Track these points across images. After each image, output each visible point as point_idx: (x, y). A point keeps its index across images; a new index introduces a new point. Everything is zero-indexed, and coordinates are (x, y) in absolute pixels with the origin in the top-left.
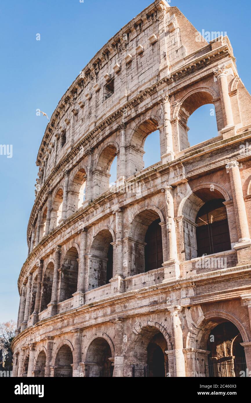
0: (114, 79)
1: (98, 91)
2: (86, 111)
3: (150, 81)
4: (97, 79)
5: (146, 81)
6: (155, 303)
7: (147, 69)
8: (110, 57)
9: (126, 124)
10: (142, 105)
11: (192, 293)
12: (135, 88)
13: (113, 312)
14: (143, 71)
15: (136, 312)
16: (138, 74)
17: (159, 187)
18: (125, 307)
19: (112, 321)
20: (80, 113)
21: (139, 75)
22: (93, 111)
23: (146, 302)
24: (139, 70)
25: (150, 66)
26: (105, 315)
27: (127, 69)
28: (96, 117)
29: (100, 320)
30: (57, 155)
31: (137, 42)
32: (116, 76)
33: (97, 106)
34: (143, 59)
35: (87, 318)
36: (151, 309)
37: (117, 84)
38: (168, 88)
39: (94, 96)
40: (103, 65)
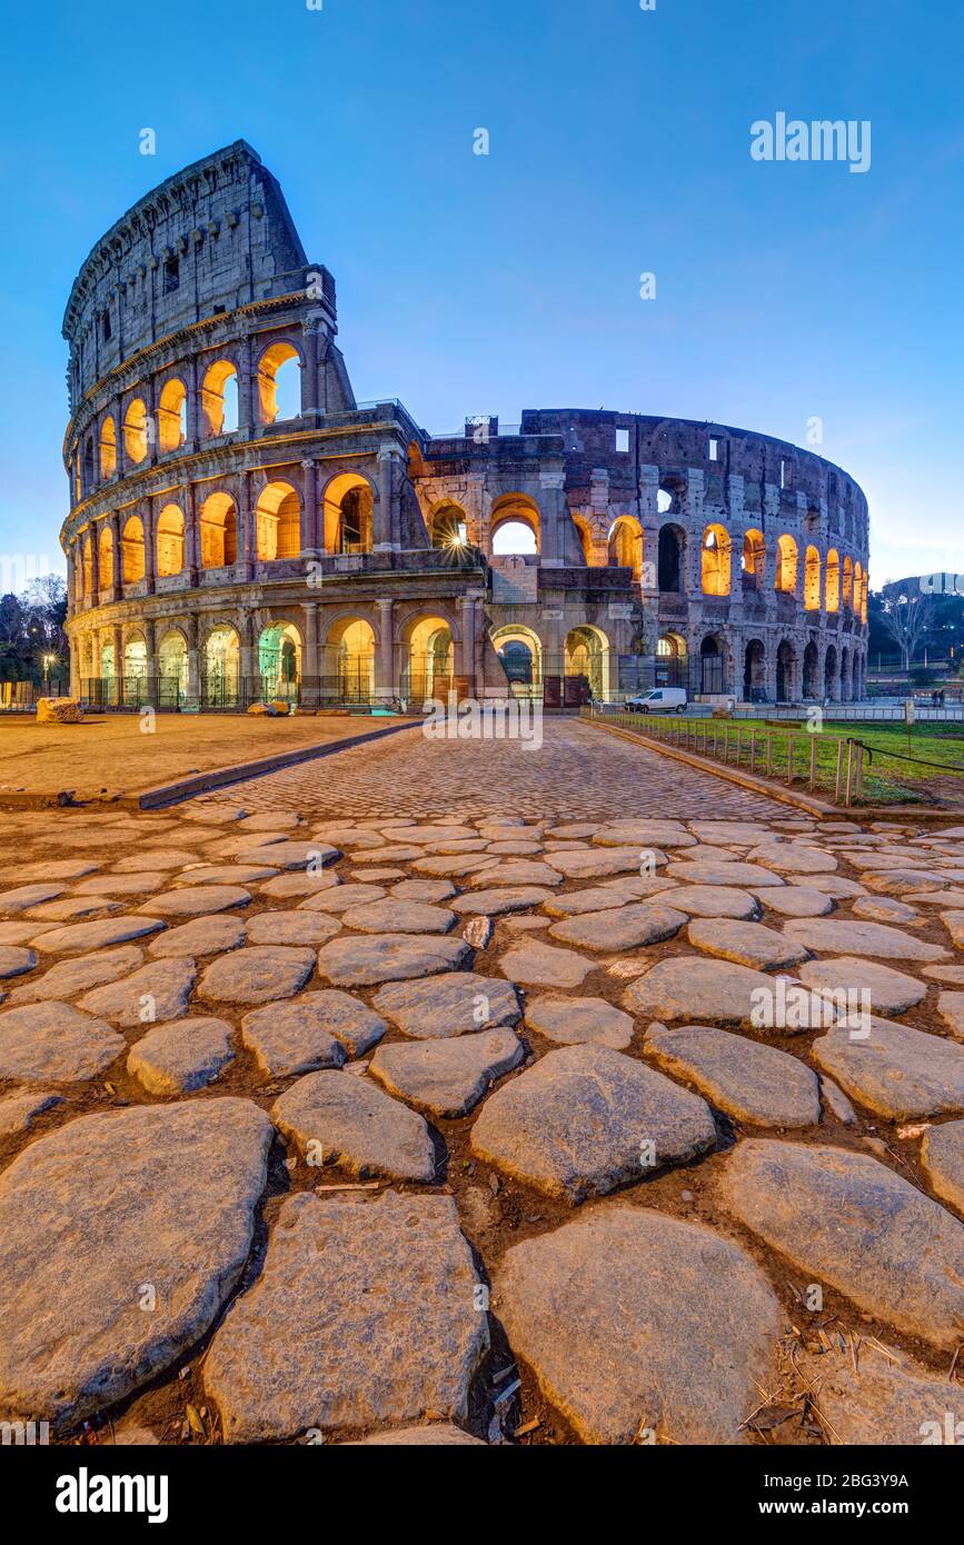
0: (178, 260)
1: (156, 269)
2: (139, 296)
3: (227, 294)
4: (152, 241)
5: (222, 291)
6: (227, 601)
7: (224, 268)
8: (171, 211)
9: (196, 355)
10: (216, 334)
11: (260, 596)
12: (207, 296)
13: (185, 605)
14: (219, 271)
15: (210, 608)
16: (212, 271)
17: (233, 469)
18: (198, 602)
19: (185, 614)
20: (130, 292)
21: (213, 274)
22: (150, 304)
23: (218, 599)
24: (215, 265)
25: (229, 266)
26: (177, 608)
27: (196, 253)
28: (154, 318)
29: (172, 612)
30: (98, 351)
31: (211, 206)
32: (181, 256)
33: (155, 298)
34: (218, 247)
35: (158, 609)
36: (223, 607)
37: (183, 270)
38: (247, 322)
39: (149, 274)
40: (160, 220)
